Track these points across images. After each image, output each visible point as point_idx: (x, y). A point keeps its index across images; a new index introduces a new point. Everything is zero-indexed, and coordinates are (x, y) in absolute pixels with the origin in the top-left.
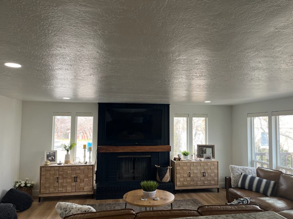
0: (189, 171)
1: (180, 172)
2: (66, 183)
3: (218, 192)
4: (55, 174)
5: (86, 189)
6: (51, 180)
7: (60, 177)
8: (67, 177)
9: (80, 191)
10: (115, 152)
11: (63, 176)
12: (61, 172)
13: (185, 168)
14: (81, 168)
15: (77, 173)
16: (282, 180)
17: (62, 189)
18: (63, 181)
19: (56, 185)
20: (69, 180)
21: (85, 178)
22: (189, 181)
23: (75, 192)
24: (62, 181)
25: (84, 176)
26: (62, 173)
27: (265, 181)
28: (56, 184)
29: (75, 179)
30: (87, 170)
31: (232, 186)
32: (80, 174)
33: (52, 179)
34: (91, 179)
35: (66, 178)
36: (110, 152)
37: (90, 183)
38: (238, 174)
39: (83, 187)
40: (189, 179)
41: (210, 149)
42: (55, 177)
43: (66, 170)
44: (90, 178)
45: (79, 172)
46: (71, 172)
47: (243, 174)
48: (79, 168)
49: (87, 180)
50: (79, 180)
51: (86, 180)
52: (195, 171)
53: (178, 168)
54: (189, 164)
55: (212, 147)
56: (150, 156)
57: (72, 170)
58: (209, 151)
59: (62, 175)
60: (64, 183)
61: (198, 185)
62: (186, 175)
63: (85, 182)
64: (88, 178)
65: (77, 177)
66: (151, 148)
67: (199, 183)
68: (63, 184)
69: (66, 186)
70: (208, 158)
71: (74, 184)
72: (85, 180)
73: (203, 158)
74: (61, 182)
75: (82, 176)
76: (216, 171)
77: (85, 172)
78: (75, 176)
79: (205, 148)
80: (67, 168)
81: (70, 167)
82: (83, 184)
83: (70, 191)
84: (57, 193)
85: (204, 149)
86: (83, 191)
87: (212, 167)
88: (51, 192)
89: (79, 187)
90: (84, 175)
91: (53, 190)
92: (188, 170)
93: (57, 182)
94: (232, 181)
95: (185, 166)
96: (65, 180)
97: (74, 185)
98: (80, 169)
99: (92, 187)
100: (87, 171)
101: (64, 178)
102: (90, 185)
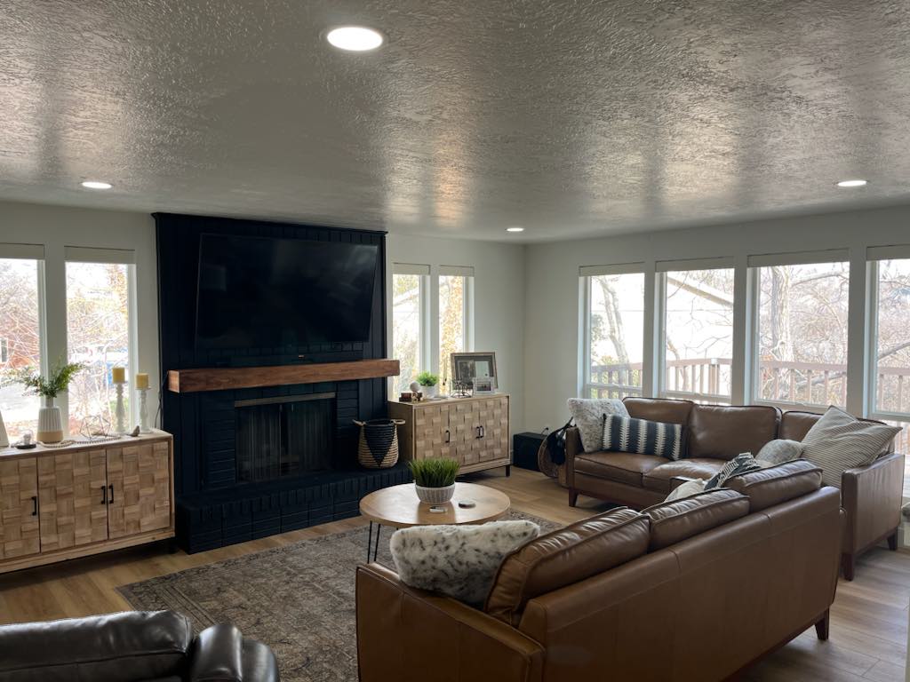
0: (447, 428)
1: (426, 431)
2: (68, 515)
3: (508, 474)
4: (21, 487)
5: (146, 523)
6: (7, 508)
7: (44, 494)
8: (71, 490)
9: (126, 534)
10: (236, 386)
11: (56, 491)
12: (47, 474)
13: (437, 420)
14: (126, 450)
15: (111, 473)
16: (696, 421)
17: (53, 539)
18: (58, 507)
19: (30, 526)
20: (79, 503)
21: (141, 488)
22: (446, 454)
23: (108, 540)
24: (55, 509)
25: (138, 480)
26: (53, 477)
27: (661, 426)
28: (31, 523)
29: (106, 496)
30: (147, 457)
31: (586, 449)
32: (121, 475)
33: (10, 506)
34: (163, 488)
35: (69, 494)
36: (222, 388)
37: (162, 502)
38: (594, 418)
39: (136, 518)
40: (445, 450)
41: (485, 364)
42: (24, 495)
43: (68, 467)
44: (162, 485)
45: (119, 466)
46: (85, 470)
47: (609, 416)
48: (118, 454)
49: (152, 491)
50: (119, 498)
51: (146, 491)
52: (460, 427)
53: (419, 422)
54: (445, 408)
55: (489, 358)
56: (332, 395)
57: (89, 462)
58: (481, 369)
59: (51, 487)
60: (61, 516)
61: (466, 463)
62: (438, 441)
63: (142, 500)
64: (152, 486)
65: (111, 487)
66: (346, 370)
67: (468, 457)
68: (59, 519)
69: (69, 524)
70: (485, 388)
71: (102, 512)
72: (142, 492)
73: (472, 388)
74: (51, 514)
75: (130, 480)
76: (504, 421)
77: (140, 465)
78: (104, 483)
79: (471, 362)
80: (70, 456)
81: (82, 454)
82: (136, 509)
83: (89, 541)
84: (35, 554)
85: (469, 366)
86: (136, 535)
87: (497, 412)
88: (10, 555)
89: (121, 521)
90: (137, 476)
91: (20, 545)
92: (444, 426)
93: (34, 514)
94: (584, 438)
95: (436, 416)
96: (64, 503)
97: (102, 516)
98: (121, 455)
99: (168, 514)
100: (147, 461)
101: (57, 496)
102: (162, 508)
